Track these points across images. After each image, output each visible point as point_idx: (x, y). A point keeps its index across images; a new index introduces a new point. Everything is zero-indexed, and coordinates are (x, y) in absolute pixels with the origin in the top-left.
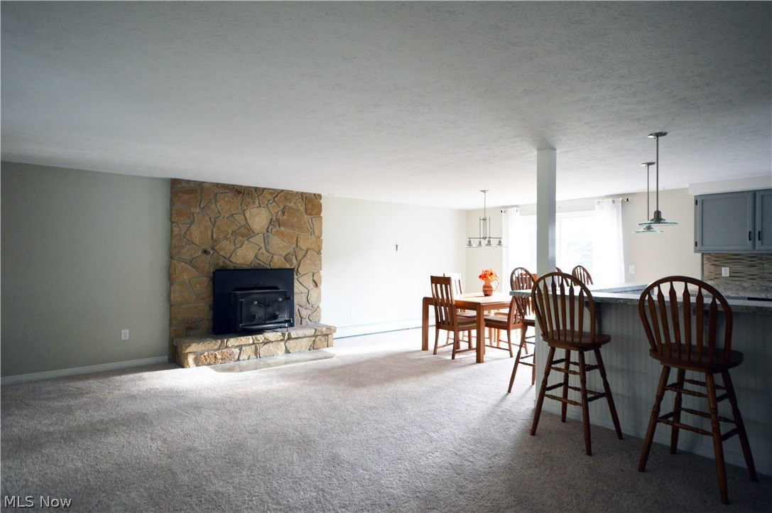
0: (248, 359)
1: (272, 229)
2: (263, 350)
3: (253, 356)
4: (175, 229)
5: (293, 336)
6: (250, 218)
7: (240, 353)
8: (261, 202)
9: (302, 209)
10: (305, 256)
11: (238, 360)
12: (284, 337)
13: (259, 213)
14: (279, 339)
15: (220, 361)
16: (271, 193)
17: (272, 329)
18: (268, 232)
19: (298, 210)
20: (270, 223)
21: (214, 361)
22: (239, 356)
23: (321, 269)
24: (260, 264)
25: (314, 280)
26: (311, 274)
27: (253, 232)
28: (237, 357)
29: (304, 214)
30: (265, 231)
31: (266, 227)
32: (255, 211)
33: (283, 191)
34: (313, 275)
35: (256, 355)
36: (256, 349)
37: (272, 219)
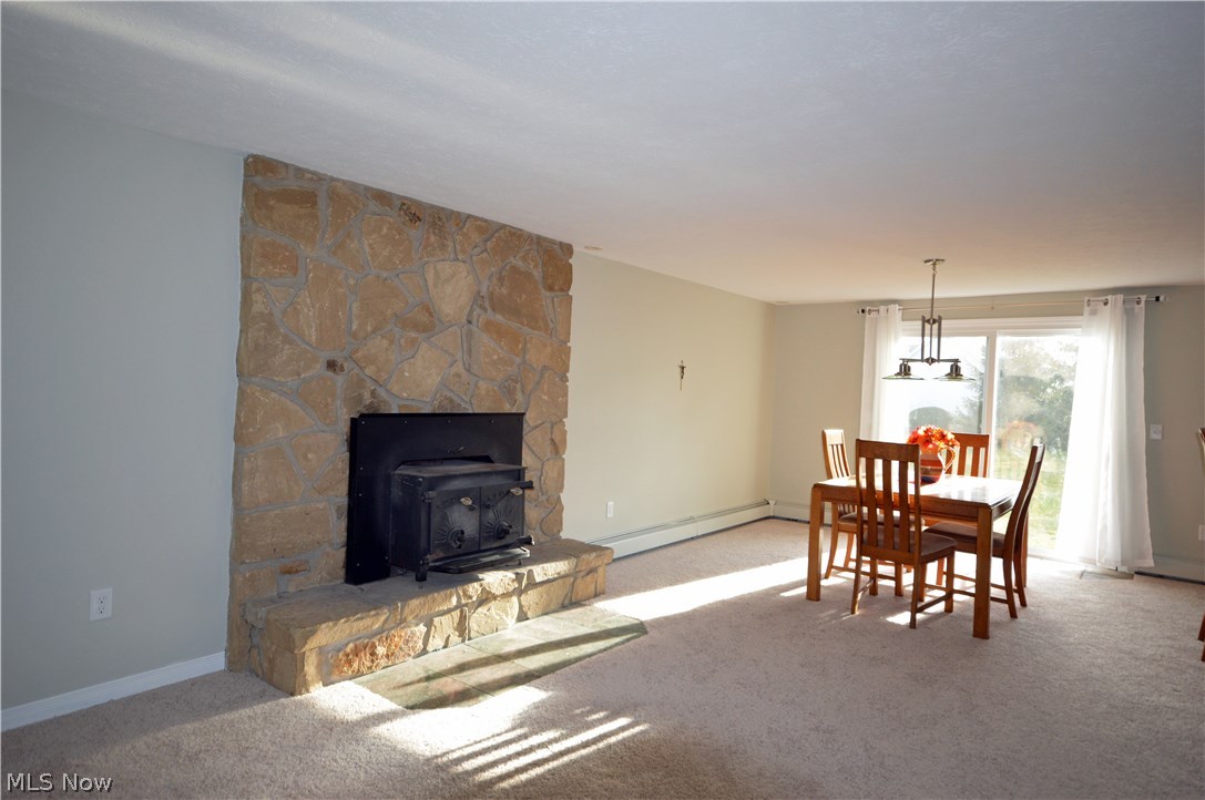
0: (445, 647)
1: (479, 316)
2: (477, 619)
3: (455, 638)
4: (257, 297)
5: (538, 579)
6: (435, 286)
7: (427, 635)
8: (458, 247)
9: (537, 274)
10: (538, 383)
11: (424, 652)
12: (520, 583)
13: (453, 275)
14: (511, 589)
15: (383, 662)
16: (481, 230)
17: (493, 566)
18: (470, 322)
19: (529, 276)
20: (475, 301)
21: (368, 664)
22: (426, 643)
23: (566, 416)
24: (451, 401)
25: (552, 440)
26: (548, 425)
27: (440, 321)
28: (420, 645)
29: (540, 286)
30: (464, 320)
31: (466, 312)
32: (446, 268)
33: (503, 226)
34: (552, 426)
35: (462, 634)
36: (463, 618)
37: (479, 292)
